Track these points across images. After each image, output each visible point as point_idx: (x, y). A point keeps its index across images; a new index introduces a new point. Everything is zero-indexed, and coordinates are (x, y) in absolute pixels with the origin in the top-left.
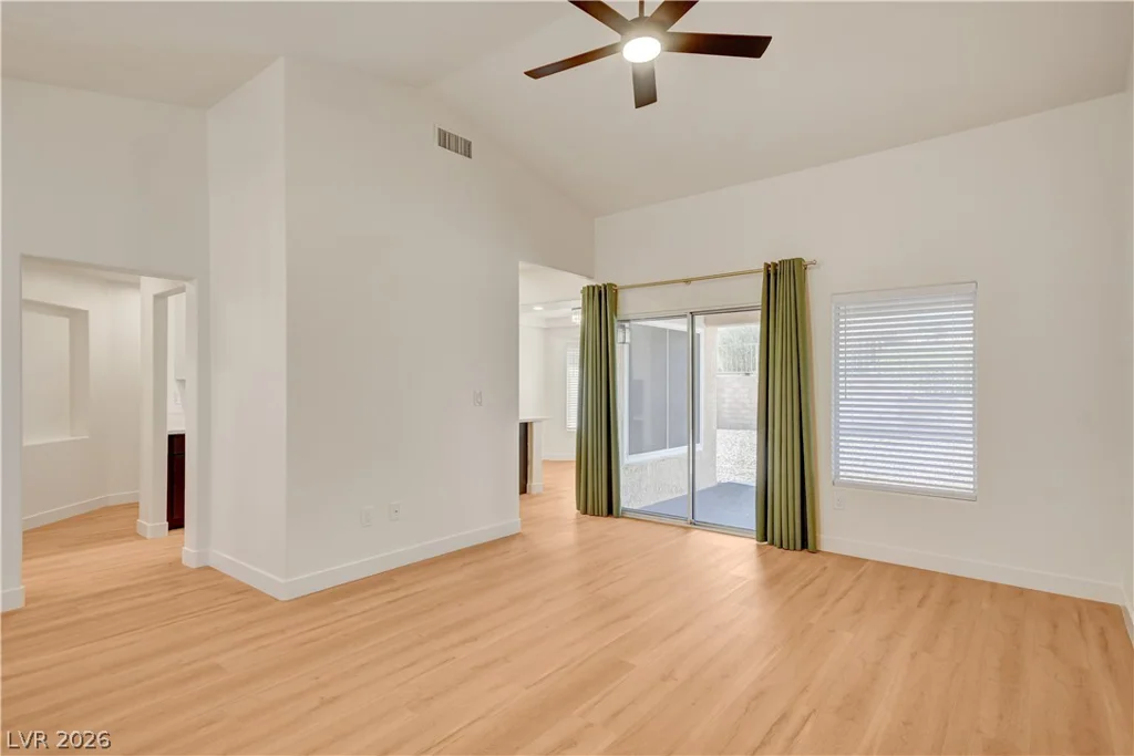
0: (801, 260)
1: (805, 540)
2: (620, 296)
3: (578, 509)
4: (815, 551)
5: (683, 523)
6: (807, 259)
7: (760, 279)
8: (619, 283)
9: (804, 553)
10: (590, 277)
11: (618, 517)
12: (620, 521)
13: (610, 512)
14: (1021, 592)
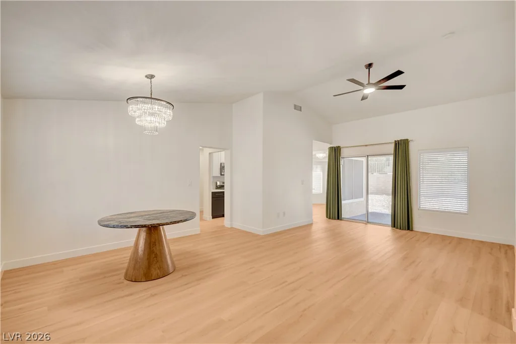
0: (407, 140)
1: (409, 227)
2: (341, 150)
3: (327, 217)
4: (412, 230)
5: (365, 222)
6: (409, 139)
7: (393, 146)
8: (341, 146)
9: (408, 231)
10: (331, 144)
11: (341, 220)
12: (342, 221)
13: (338, 219)
14: (482, 242)
